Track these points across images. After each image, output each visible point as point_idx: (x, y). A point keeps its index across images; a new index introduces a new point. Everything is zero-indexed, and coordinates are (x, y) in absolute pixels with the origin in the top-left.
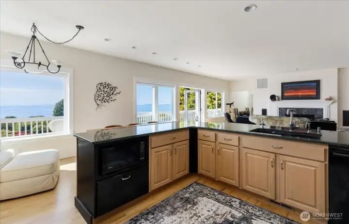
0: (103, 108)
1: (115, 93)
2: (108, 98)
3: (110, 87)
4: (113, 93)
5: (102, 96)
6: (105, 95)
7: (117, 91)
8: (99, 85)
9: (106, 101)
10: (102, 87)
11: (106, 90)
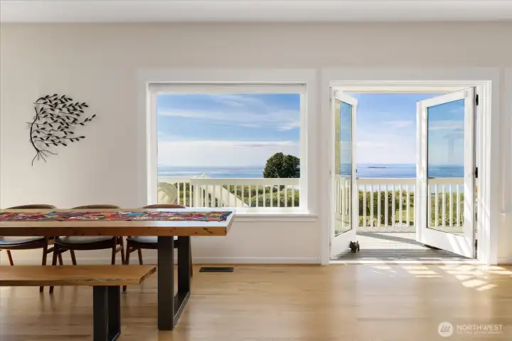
0: (50, 159)
1: (81, 119)
2: (61, 134)
3: (68, 103)
4: (75, 120)
5: (48, 128)
6: (56, 126)
7: (87, 113)
8: (43, 101)
9: (57, 141)
10: (47, 107)
11: (57, 112)
